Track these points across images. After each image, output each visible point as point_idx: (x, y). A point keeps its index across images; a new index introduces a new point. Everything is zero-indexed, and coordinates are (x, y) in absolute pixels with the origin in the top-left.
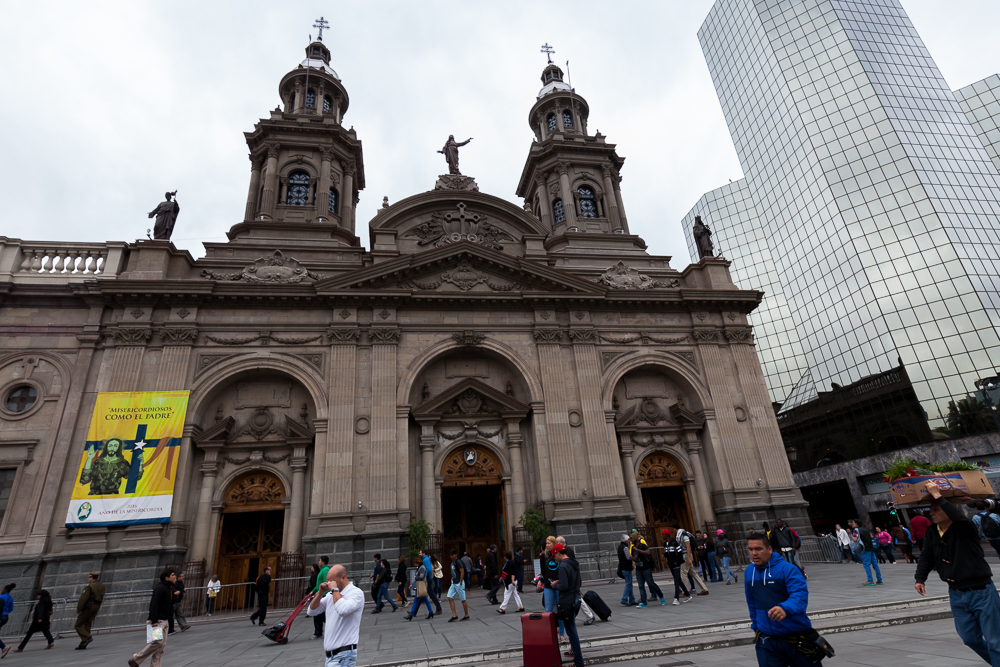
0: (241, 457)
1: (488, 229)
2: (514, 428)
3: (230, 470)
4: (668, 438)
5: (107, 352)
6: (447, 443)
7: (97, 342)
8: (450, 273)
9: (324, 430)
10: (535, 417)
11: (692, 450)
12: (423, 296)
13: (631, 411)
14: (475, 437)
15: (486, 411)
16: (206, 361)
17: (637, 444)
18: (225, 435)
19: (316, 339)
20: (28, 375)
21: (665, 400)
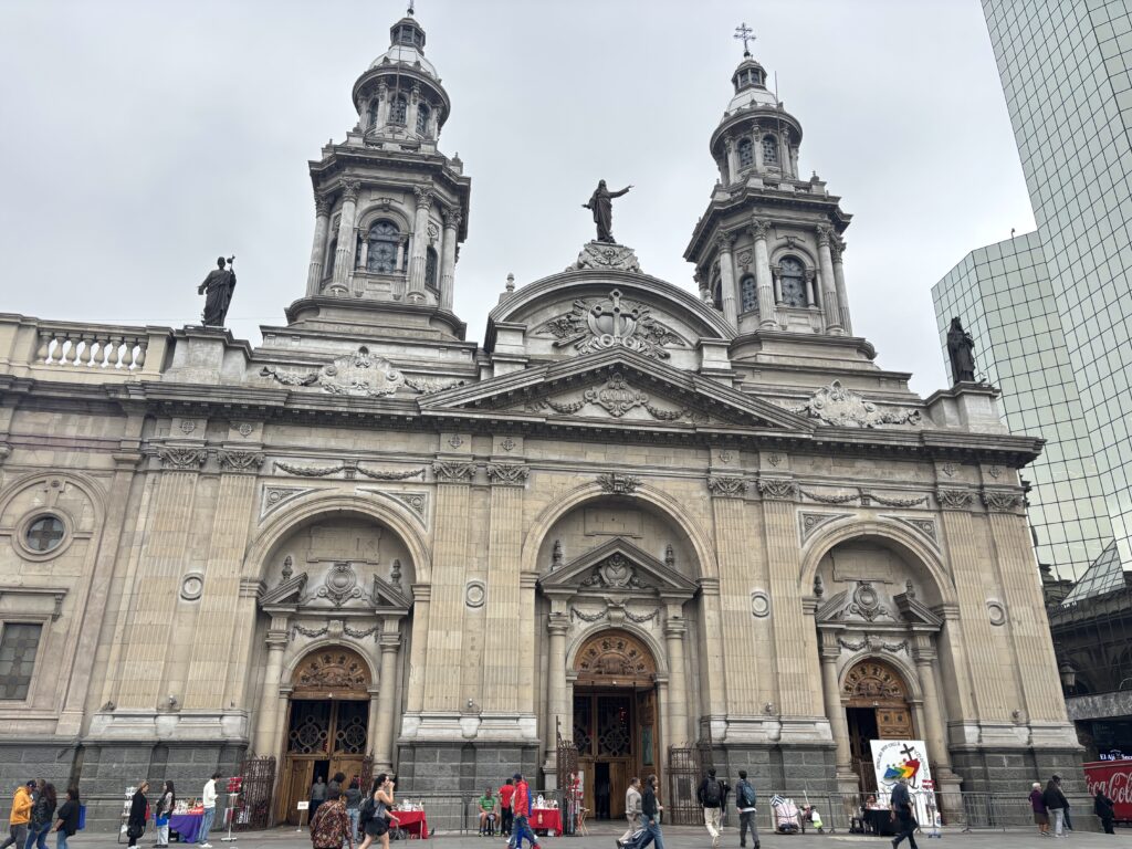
0: (317, 627)
1: (650, 327)
2: (674, 611)
3: (301, 643)
4: (889, 642)
5: (151, 476)
6: (584, 625)
7: (138, 464)
8: (597, 390)
9: (426, 598)
10: (706, 599)
11: (922, 660)
12: (561, 423)
13: (839, 599)
14: (622, 620)
15: (636, 585)
16: (275, 496)
17: (845, 645)
18: (295, 598)
19: (416, 474)
20: (52, 503)
21: (887, 586)
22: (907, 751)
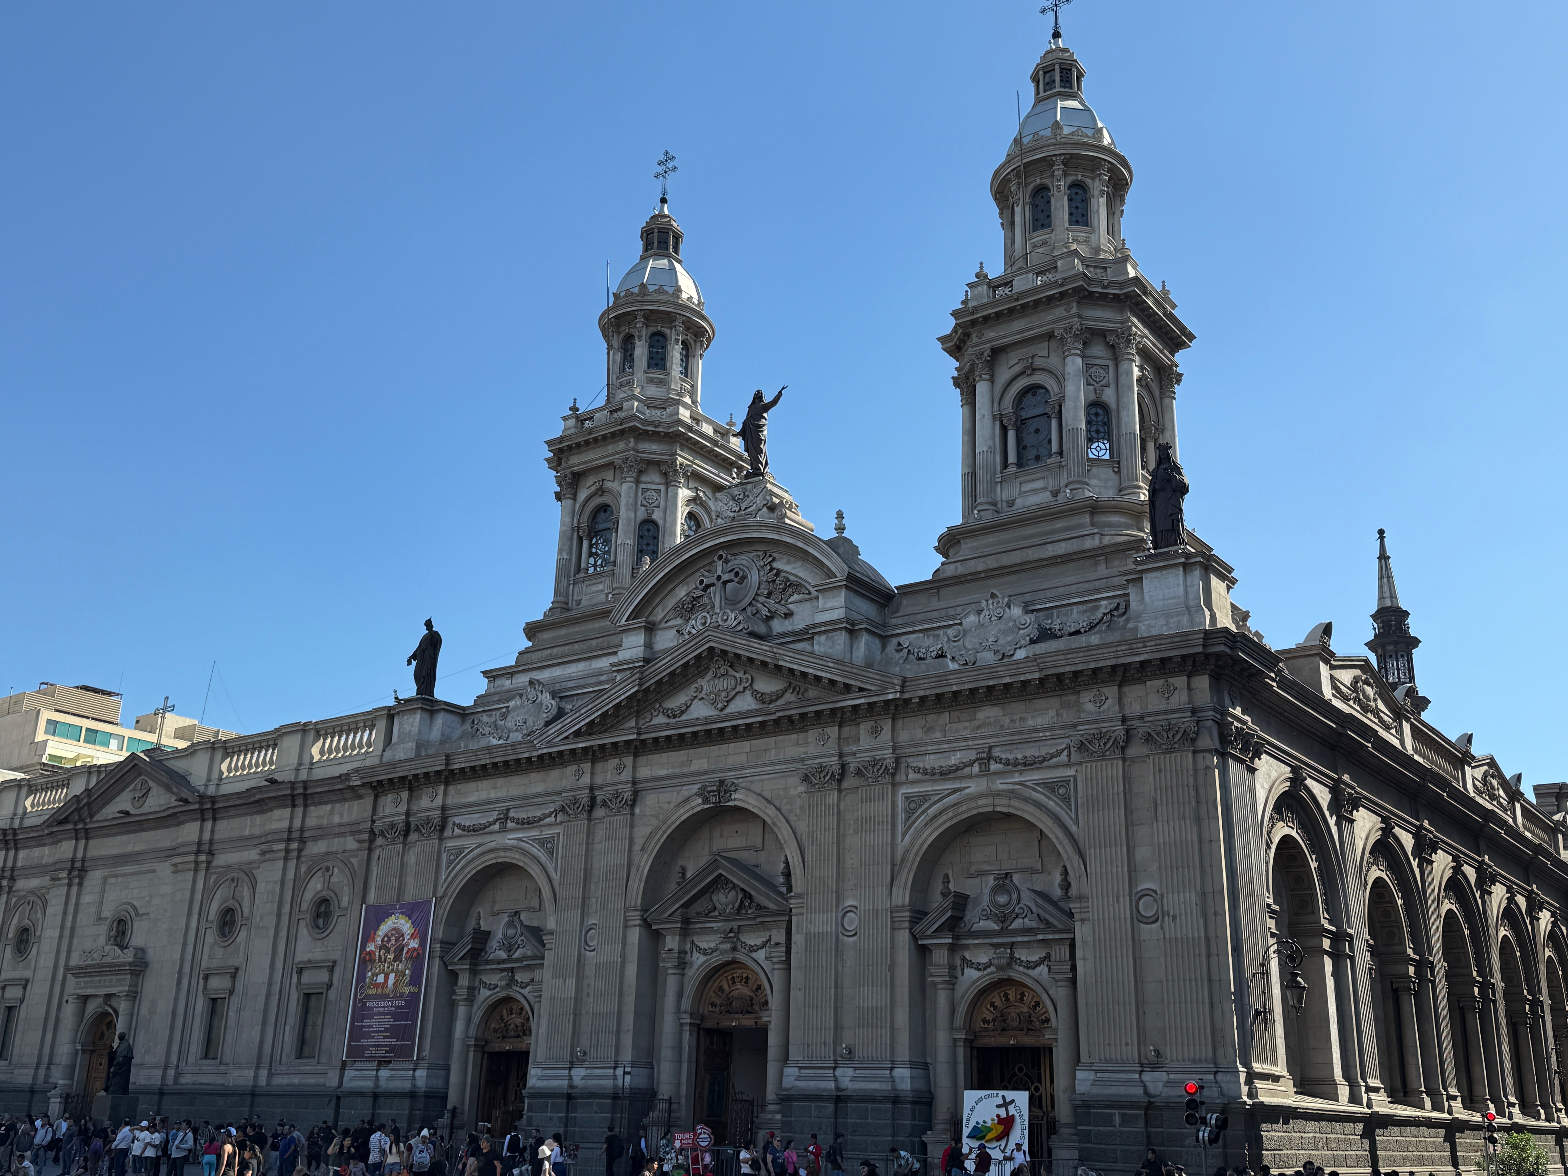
0: (494, 980)
3: (484, 996)
4: (1025, 956)
6: (702, 959)
8: (698, 683)
9: (550, 945)
10: (794, 920)
13: (944, 904)
16: (453, 856)
19: (550, 815)
20: (326, 886)
21: (1035, 876)
22: (1005, 1104)
